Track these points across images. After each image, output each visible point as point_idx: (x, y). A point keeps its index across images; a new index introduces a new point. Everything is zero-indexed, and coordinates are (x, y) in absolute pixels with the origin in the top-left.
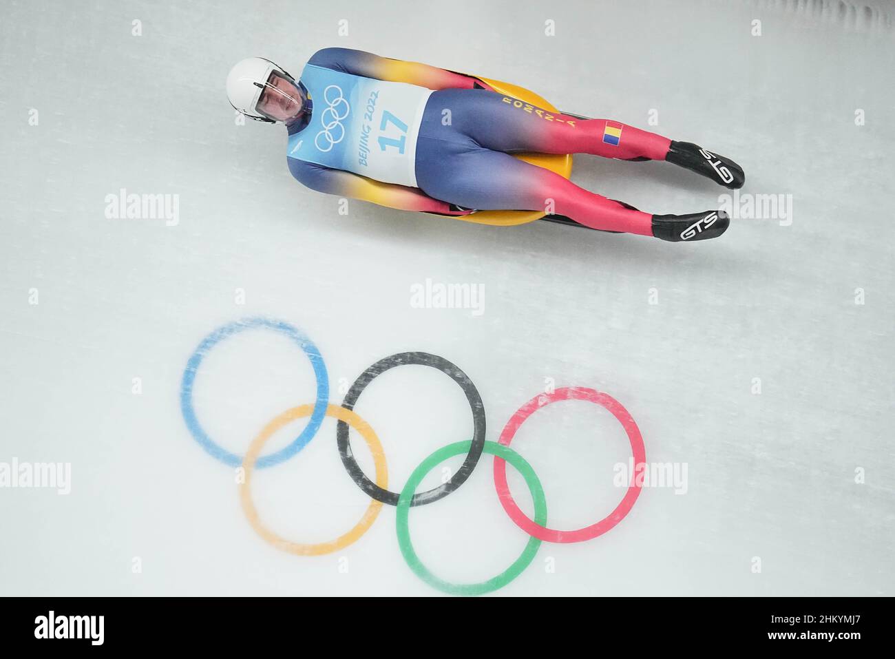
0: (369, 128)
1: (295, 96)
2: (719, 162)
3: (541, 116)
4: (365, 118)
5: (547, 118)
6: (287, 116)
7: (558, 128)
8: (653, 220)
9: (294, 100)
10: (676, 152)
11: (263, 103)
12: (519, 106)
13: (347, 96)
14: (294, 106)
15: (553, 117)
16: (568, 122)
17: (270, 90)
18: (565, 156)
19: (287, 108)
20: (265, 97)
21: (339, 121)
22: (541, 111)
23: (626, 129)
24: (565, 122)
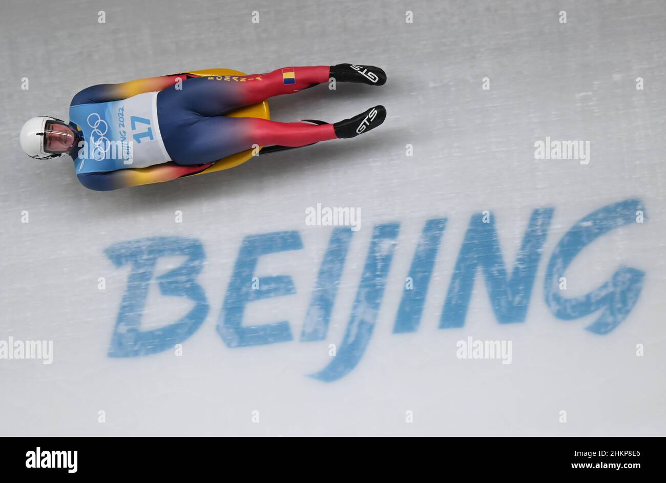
0: (124, 132)
1: (68, 132)
2: (366, 70)
3: (237, 80)
4: (120, 127)
5: (241, 80)
6: (67, 147)
7: (251, 85)
8: (335, 128)
9: (69, 135)
10: (335, 73)
11: (48, 144)
12: (220, 79)
13: (103, 117)
14: (70, 139)
15: (245, 79)
16: (257, 78)
17: (49, 135)
18: (262, 102)
19: (66, 142)
20: (48, 140)
21: (103, 136)
22: (236, 78)
23: (296, 69)
24: (255, 79)
